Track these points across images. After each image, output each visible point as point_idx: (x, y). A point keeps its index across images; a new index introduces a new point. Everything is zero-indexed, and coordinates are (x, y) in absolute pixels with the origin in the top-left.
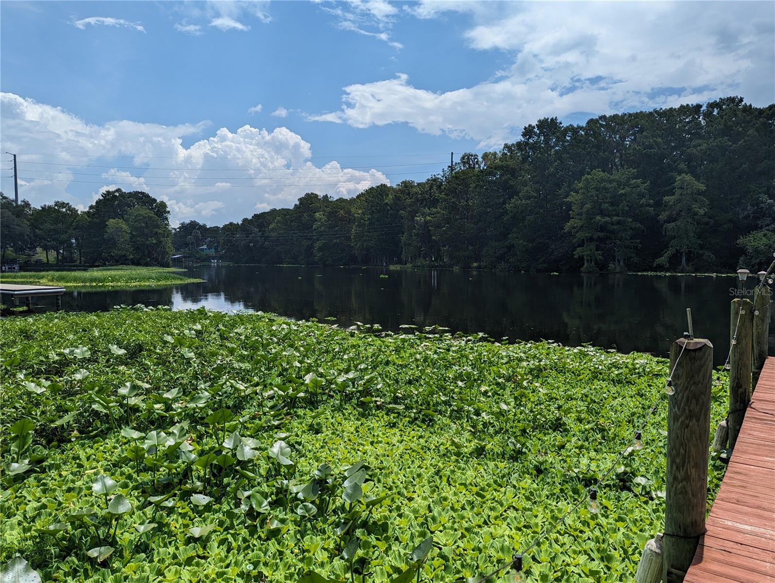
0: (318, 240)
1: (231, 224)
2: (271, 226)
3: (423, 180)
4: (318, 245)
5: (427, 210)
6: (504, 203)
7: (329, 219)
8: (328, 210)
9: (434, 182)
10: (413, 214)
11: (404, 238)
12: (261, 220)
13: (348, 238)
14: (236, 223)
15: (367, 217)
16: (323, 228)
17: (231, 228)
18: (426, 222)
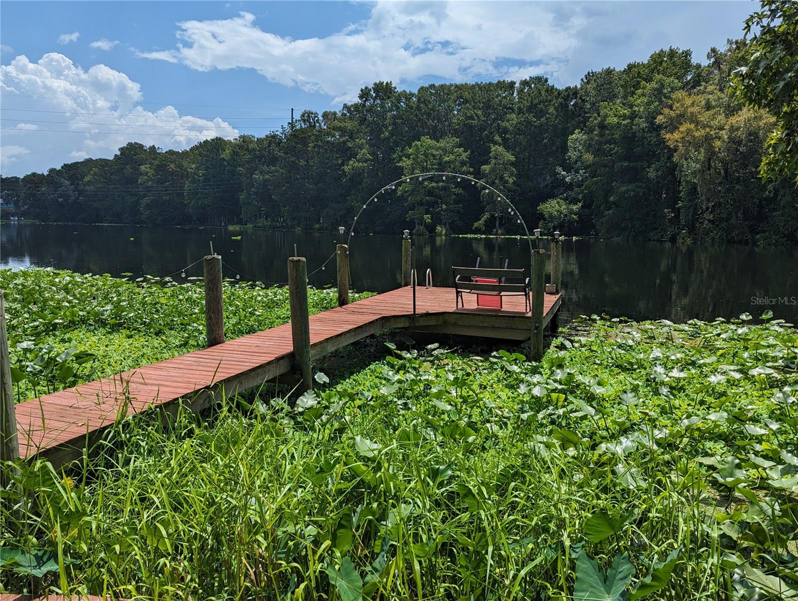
0: (145, 195)
1: (34, 174)
2: (87, 179)
3: (262, 135)
4: (145, 201)
5: (265, 168)
6: (343, 164)
7: (157, 174)
8: (156, 162)
9: (272, 138)
10: (252, 171)
11: (242, 197)
12: (73, 171)
13: (181, 195)
14: (40, 173)
15: (201, 173)
16: (150, 183)
17: (34, 180)
18: (265, 181)
